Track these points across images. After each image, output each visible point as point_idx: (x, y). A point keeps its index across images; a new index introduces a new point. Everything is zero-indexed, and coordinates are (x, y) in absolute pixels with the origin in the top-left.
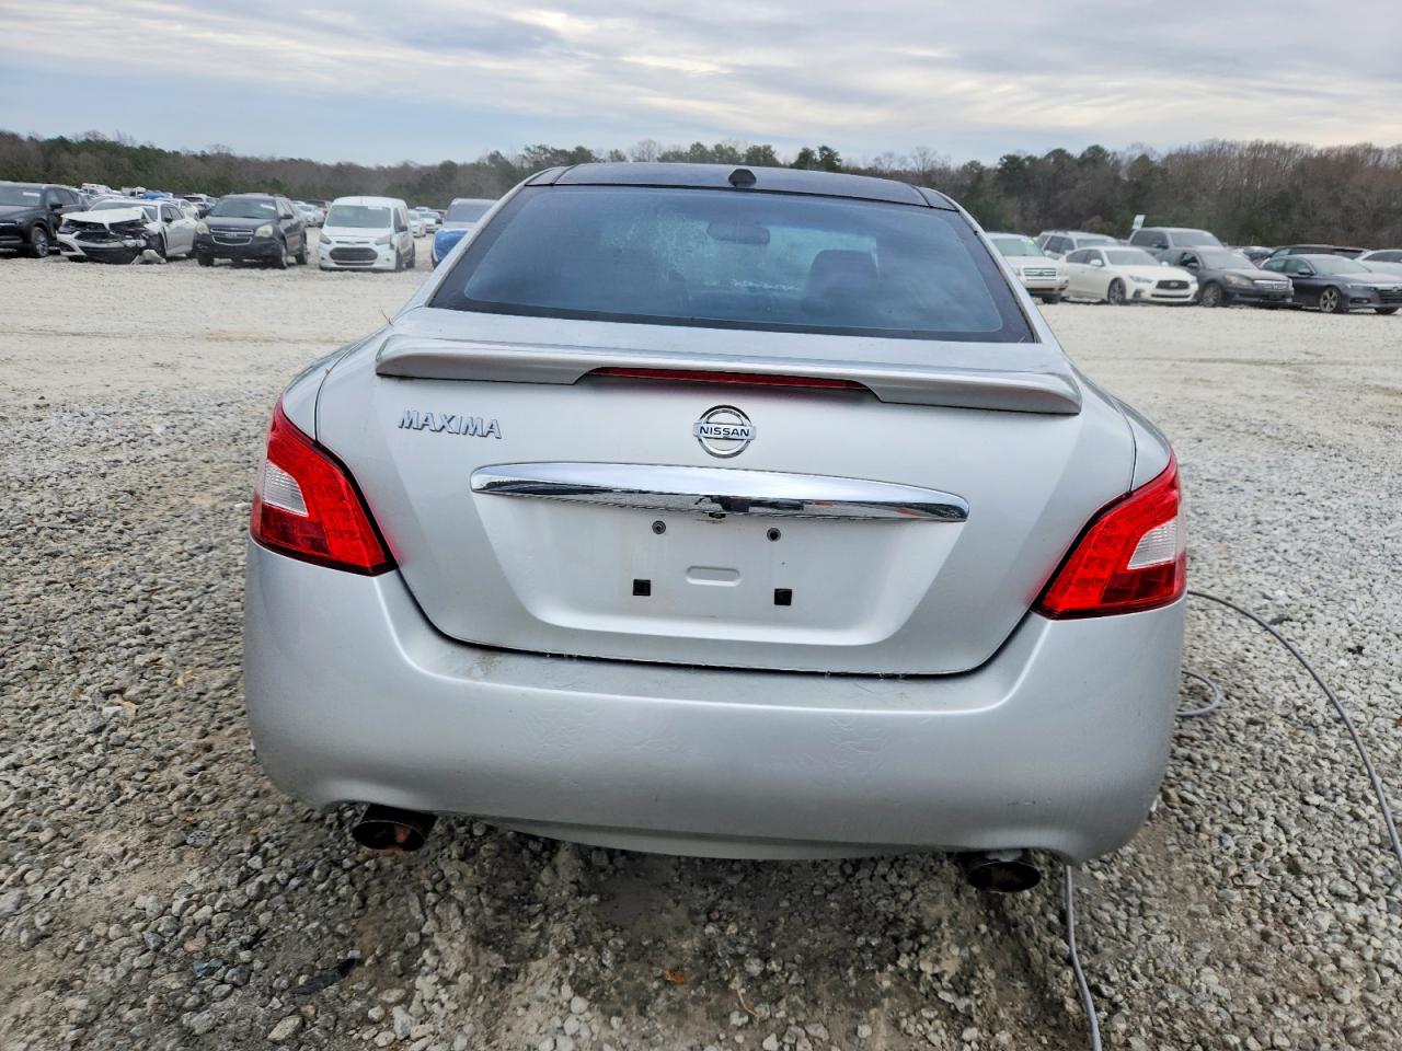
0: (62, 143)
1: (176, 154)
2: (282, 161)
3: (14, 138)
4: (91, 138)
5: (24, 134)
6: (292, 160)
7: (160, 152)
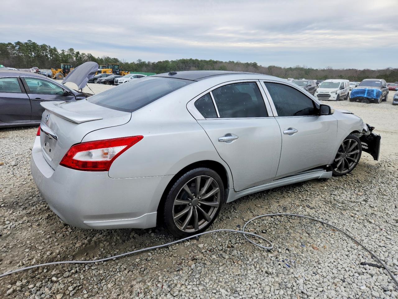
0: (290, 69)
1: (317, 70)
2: (347, 70)
3: (280, 68)
4: (297, 67)
5: (283, 67)
6: (350, 69)
7: (313, 70)
